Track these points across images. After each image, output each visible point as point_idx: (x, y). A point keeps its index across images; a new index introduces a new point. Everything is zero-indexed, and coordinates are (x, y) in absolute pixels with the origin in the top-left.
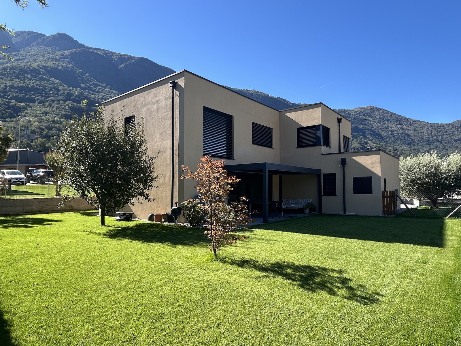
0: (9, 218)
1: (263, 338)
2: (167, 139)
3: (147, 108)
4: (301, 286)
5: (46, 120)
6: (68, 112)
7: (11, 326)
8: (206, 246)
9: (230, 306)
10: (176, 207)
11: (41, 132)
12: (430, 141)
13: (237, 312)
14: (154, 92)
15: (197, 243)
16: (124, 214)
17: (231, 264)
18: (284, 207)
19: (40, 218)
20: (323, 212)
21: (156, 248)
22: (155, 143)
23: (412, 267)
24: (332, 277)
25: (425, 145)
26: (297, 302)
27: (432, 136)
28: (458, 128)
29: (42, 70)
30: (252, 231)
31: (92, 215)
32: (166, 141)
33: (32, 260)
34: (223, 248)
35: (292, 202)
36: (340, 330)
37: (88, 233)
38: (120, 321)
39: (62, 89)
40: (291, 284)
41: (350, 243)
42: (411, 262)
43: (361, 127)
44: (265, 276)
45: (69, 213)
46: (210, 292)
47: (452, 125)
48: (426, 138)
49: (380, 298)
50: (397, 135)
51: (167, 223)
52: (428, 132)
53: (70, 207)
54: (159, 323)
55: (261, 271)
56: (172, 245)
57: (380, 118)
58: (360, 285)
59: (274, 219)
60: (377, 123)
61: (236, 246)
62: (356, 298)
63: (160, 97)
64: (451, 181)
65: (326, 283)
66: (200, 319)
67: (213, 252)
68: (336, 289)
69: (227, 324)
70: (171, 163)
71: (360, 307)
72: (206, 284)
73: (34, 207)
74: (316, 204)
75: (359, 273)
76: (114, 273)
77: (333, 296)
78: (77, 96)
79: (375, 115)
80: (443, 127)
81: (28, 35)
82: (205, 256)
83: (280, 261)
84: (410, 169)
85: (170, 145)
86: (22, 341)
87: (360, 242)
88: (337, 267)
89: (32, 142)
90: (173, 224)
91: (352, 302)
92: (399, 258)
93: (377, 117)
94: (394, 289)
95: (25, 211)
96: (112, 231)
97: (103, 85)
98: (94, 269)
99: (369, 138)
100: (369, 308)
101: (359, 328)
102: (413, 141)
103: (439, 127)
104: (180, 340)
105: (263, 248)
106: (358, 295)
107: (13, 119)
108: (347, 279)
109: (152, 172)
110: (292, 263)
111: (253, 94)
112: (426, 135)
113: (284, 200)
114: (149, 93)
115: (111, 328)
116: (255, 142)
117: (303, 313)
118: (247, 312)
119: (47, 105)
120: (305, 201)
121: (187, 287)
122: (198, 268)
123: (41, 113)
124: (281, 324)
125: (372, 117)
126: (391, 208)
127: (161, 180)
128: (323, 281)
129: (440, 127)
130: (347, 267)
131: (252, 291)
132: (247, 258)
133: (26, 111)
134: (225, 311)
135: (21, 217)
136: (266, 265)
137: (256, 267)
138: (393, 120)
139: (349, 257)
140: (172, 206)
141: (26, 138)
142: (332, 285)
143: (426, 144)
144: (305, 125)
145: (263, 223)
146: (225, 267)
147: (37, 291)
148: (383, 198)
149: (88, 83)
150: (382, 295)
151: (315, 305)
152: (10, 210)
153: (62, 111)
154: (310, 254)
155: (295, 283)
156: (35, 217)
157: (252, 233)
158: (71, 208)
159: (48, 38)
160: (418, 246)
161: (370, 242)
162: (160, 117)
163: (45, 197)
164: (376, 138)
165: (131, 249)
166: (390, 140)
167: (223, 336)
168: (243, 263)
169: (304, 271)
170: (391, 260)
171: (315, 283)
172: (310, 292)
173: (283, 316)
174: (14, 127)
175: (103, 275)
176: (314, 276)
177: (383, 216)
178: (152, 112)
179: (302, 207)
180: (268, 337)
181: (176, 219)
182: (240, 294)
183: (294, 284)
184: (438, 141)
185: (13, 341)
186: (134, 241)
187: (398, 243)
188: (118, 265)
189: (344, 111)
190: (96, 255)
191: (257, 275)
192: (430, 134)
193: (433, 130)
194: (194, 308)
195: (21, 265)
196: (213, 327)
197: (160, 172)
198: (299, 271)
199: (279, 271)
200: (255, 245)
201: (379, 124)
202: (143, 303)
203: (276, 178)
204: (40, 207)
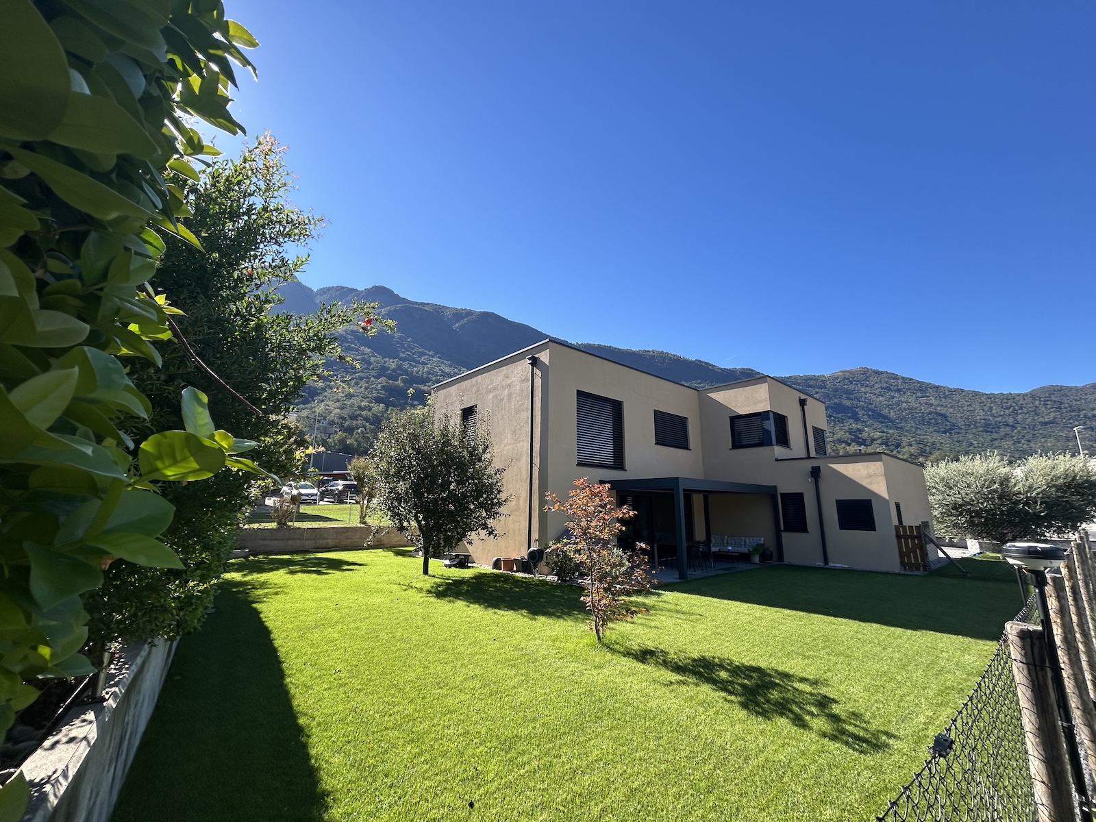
0: (297, 558)
1: (679, 797)
2: (523, 441)
3: (494, 394)
4: (744, 705)
5: (350, 406)
6: (381, 393)
7: (309, 736)
8: (584, 619)
9: (623, 733)
10: (536, 549)
11: (342, 423)
12: (989, 425)
13: (635, 744)
14: (505, 371)
15: (569, 614)
16: (457, 556)
17: (625, 656)
18: (713, 549)
19: (336, 558)
20: (787, 560)
21: (506, 619)
22: (505, 446)
23: (960, 684)
24: (801, 692)
25: (981, 434)
26: (736, 735)
27: (993, 415)
29: (349, 337)
30: (659, 595)
31: (410, 556)
32: (521, 443)
33: (330, 630)
34: (610, 625)
35: (729, 541)
36: (814, 797)
37: (404, 587)
38: (456, 744)
39: (375, 361)
40: (726, 700)
41: (835, 627)
42: (957, 673)
43: (848, 403)
44: (681, 681)
45: (376, 551)
46: (592, 704)
47: (1032, 395)
48: (981, 419)
49: (891, 742)
50: (920, 417)
51: (520, 575)
52: (983, 410)
53: (378, 541)
54: (513, 753)
55: (676, 673)
56: (530, 616)
57: (882, 388)
58: (853, 714)
59: (699, 573)
60: (879, 395)
61: (632, 623)
62: (845, 738)
63: (514, 379)
64: (1038, 507)
65: (789, 703)
66: (575, 751)
67: (595, 632)
68: (807, 718)
69: (619, 765)
70: (527, 477)
71: (853, 758)
72: (584, 690)
73: (330, 541)
74: (771, 546)
75: (851, 688)
76: (446, 660)
77: (802, 731)
78: (394, 370)
79: (872, 383)
80: (1014, 399)
81: (337, 291)
82: (582, 637)
83: (707, 654)
84: (948, 483)
85: (528, 449)
86: (323, 763)
87: (855, 625)
88: (810, 673)
89: (329, 438)
90: (531, 576)
91: (837, 745)
92: (933, 662)
93: (877, 386)
94: (920, 727)
95: (317, 546)
96: (439, 586)
97: (430, 354)
98: (416, 651)
99: (865, 422)
100: (870, 760)
101: (851, 797)
102: (954, 426)
103: (1005, 401)
104: (546, 786)
105: (679, 628)
106: (849, 732)
107: (307, 406)
108: (829, 698)
109: (499, 492)
110: (728, 659)
111: (654, 356)
112: (979, 415)
113: (715, 538)
114: (497, 373)
115: (444, 754)
116: (660, 441)
117: (747, 759)
118: (652, 746)
119: (353, 384)
120: (751, 540)
121: (555, 693)
122: (571, 659)
123: (343, 395)
124: (709, 774)
125: (867, 386)
126: (916, 558)
127: (512, 504)
128: (783, 698)
129: (1007, 399)
130: (829, 674)
131: (660, 707)
132: (650, 645)
133: (325, 394)
134: (616, 740)
135: (312, 556)
136: (682, 659)
137: (665, 664)
138: (910, 389)
139: (833, 654)
140: (529, 547)
141: (321, 433)
142: (801, 708)
143: (983, 432)
144: (742, 411)
145: (678, 581)
146: (614, 661)
147: (340, 682)
148: (898, 540)
149: (410, 352)
150: (895, 737)
151: (769, 744)
152: (298, 544)
153: (372, 391)
154: (761, 643)
155: (733, 698)
156: (331, 557)
157: (660, 599)
158: (379, 543)
159: (360, 294)
160: (972, 640)
161: (875, 626)
162: (513, 407)
163: (345, 526)
164: (880, 422)
165: (468, 619)
166: (907, 426)
167: (613, 787)
168: (644, 655)
169: (749, 677)
170: (917, 665)
171: (768, 701)
172: (760, 719)
173: (714, 760)
174: (307, 417)
175: (430, 663)
176: (768, 688)
177: (903, 572)
178: (502, 400)
179: (747, 552)
180: (686, 797)
181: (535, 568)
182: (639, 711)
183: (732, 701)
184: (1008, 425)
185: (313, 761)
186: (472, 605)
187: (932, 632)
188: (450, 646)
189: (815, 378)
190: (417, 627)
191: (668, 679)
192: (989, 413)
193: (992, 405)
194: (567, 731)
195: (316, 636)
196: (596, 768)
197: (512, 490)
198: (740, 677)
199: (706, 675)
200: (664, 623)
201: (881, 398)
202: (488, 716)
203: (698, 501)
204: (337, 541)
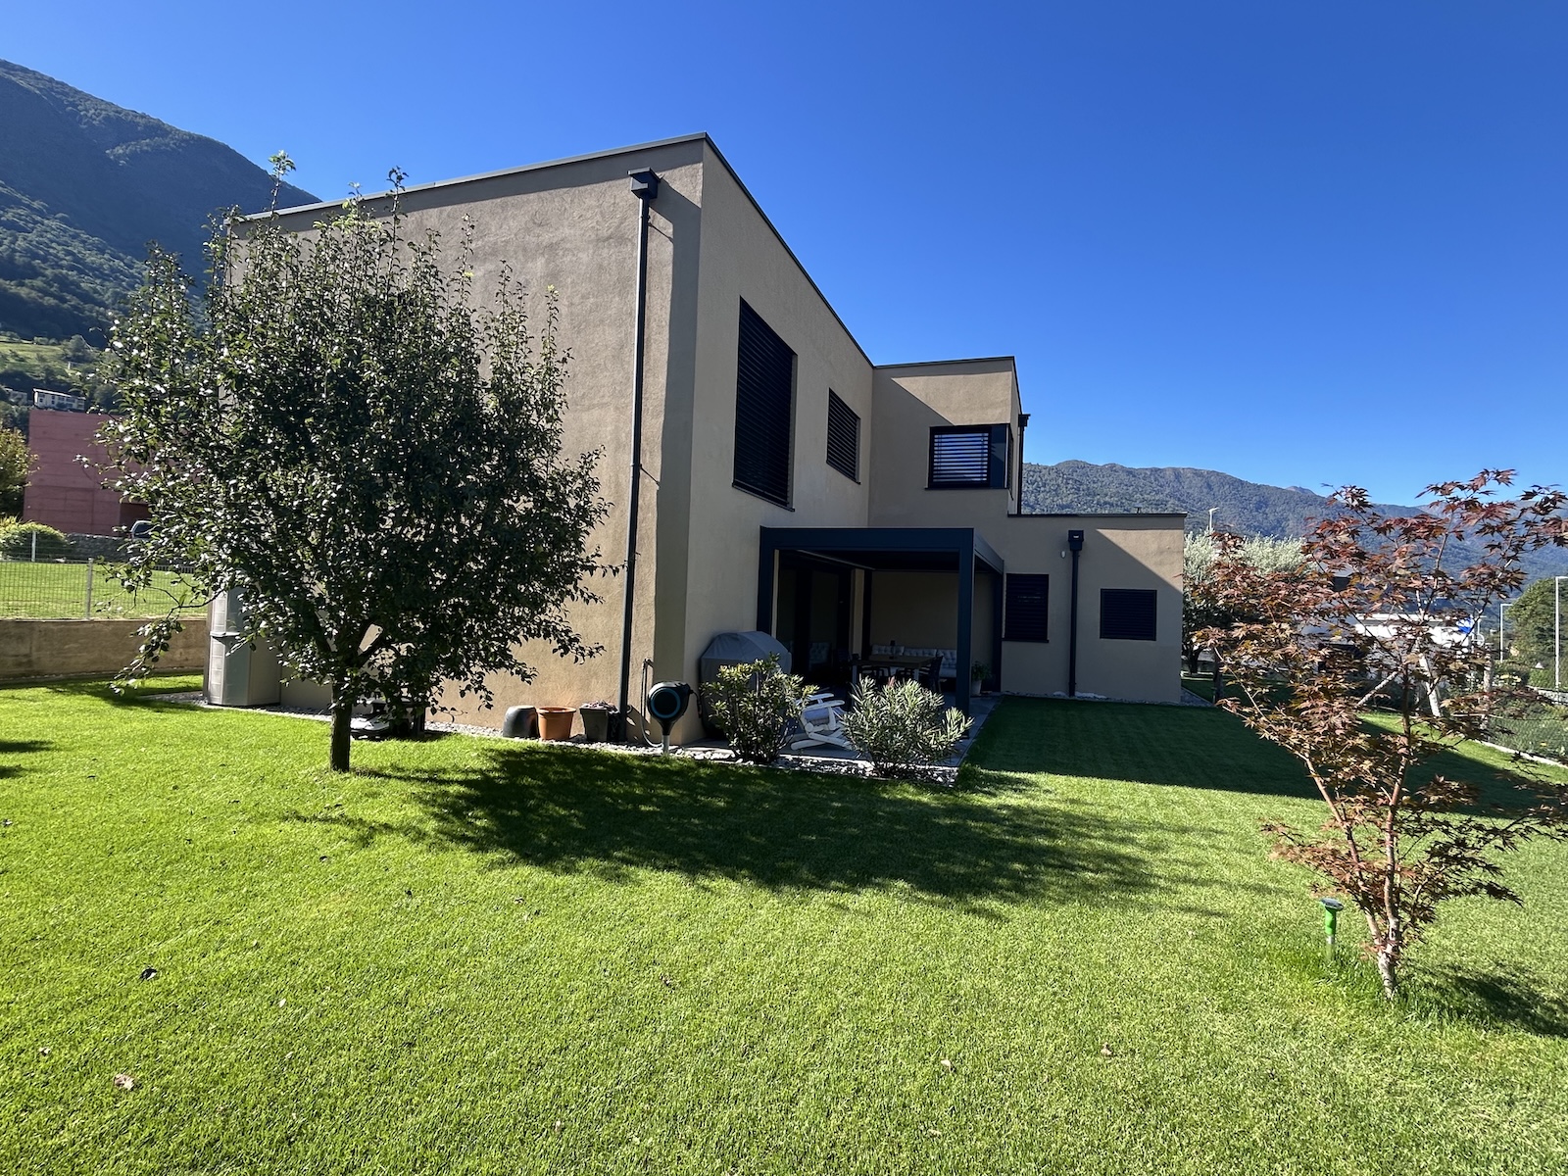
10: (670, 685)
14: (536, 206)
20: (1005, 688)
28: (1067, 479)
51: (606, 748)
63: (568, 232)
114: (503, 207)
116: (833, 456)
144: (957, 419)
162: (565, 313)
178: (521, 287)
